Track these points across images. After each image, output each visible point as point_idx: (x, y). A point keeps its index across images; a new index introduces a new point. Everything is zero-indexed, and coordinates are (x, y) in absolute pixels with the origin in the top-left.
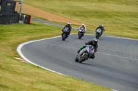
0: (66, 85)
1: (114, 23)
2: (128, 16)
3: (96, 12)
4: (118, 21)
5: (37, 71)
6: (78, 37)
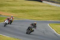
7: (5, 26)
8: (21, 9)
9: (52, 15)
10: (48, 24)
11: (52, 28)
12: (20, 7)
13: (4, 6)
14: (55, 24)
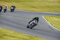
0: (2, 32)
6: (4, 11)
9: (47, 6)
10: (43, 16)
11: (46, 21)
14: (50, 16)
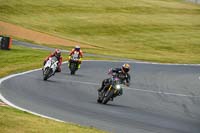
1: (131, 41)
2: (151, 30)
3: (105, 27)
4: (137, 39)
5: (25, 118)
7: (45, 79)
8: (102, 22)
12: (100, 15)
13: (45, 11)
